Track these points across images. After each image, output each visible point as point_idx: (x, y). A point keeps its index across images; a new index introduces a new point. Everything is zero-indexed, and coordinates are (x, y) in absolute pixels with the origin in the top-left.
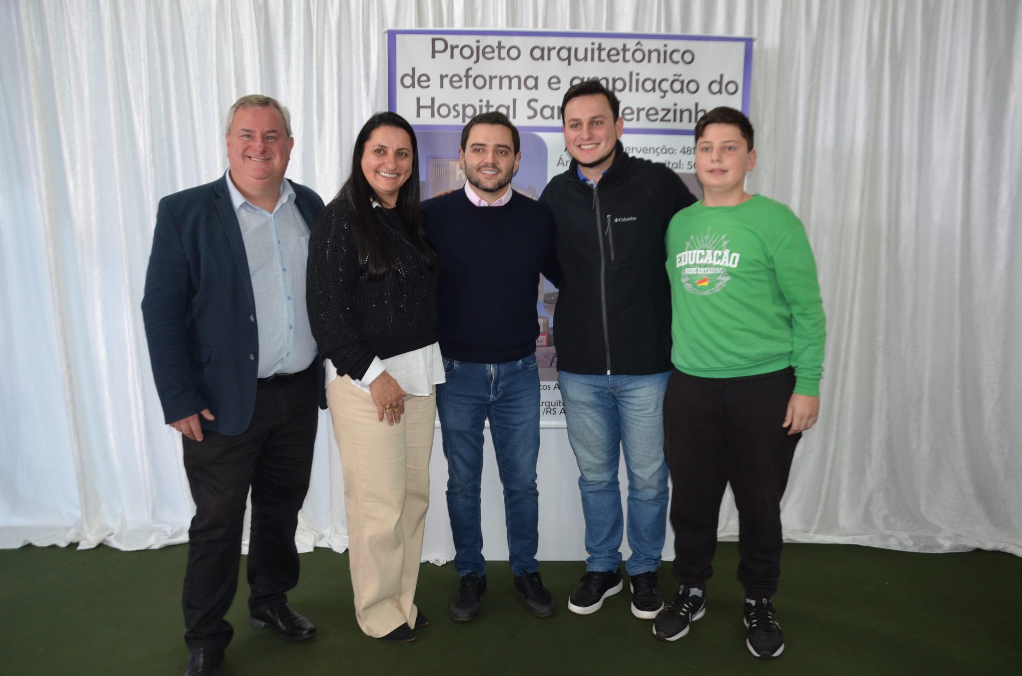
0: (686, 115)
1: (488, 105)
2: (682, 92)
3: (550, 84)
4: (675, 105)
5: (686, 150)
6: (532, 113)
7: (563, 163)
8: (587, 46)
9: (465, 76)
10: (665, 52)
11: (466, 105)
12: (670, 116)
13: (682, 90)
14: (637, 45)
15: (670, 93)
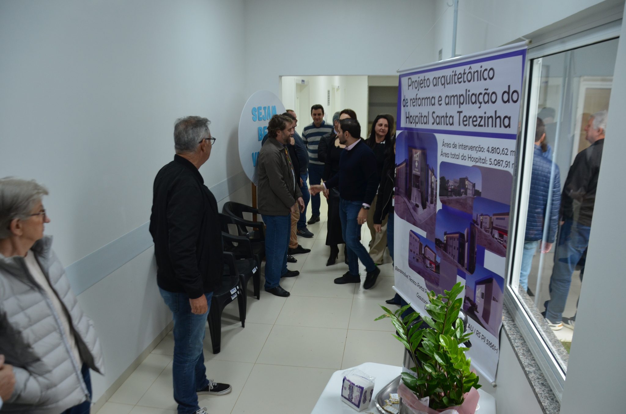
3: (439, 101)
4: (485, 113)
6: (433, 121)
7: (443, 155)
8: (450, 74)
9: (416, 99)
10: (481, 72)
12: (483, 122)
13: (488, 101)
14: (469, 69)
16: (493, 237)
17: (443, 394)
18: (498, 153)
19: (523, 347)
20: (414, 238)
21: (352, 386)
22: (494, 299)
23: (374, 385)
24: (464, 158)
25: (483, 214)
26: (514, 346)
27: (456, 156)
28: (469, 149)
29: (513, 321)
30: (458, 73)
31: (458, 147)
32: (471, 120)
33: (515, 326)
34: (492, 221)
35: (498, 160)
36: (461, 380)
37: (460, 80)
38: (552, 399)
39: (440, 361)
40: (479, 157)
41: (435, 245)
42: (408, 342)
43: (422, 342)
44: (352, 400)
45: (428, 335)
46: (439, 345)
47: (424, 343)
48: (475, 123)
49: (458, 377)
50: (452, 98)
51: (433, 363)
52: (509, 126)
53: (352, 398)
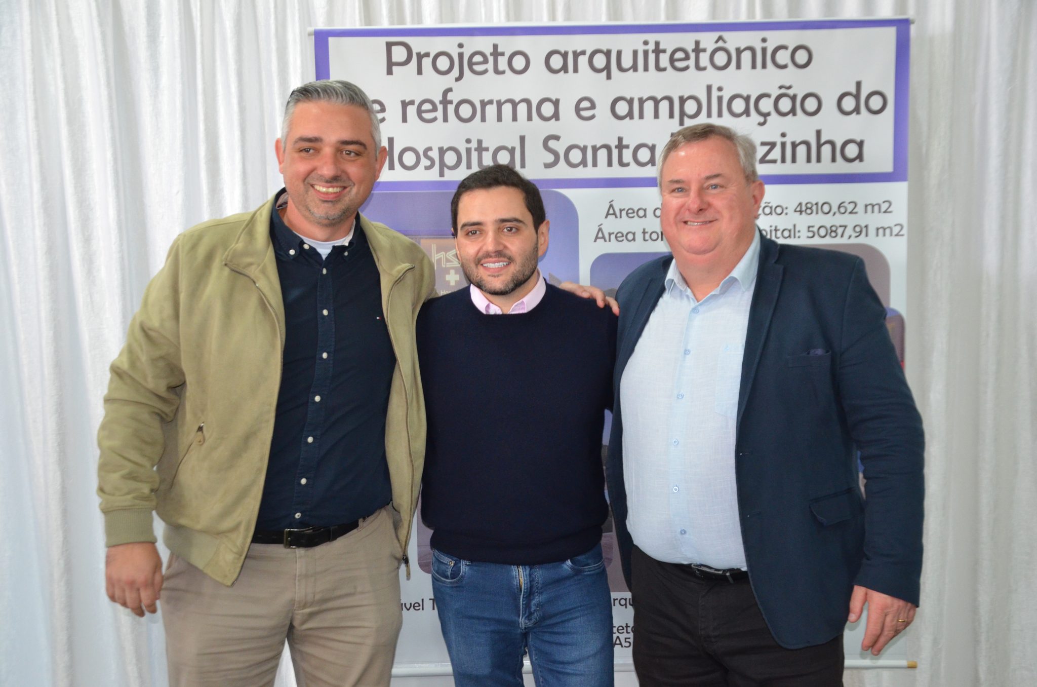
0: (801, 150)
1: (481, 149)
2: (795, 114)
3: (578, 110)
4: (783, 135)
5: (804, 208)
6: (550, 158)
7: (603, 237)
8: (635, 48)
9: (441, 102)
10: (764, 50)
11: (445, 148)
12: (776, 154)
13: (793, 111)
14: (717, 42)
15: (774, 118)
50: (650, 103)
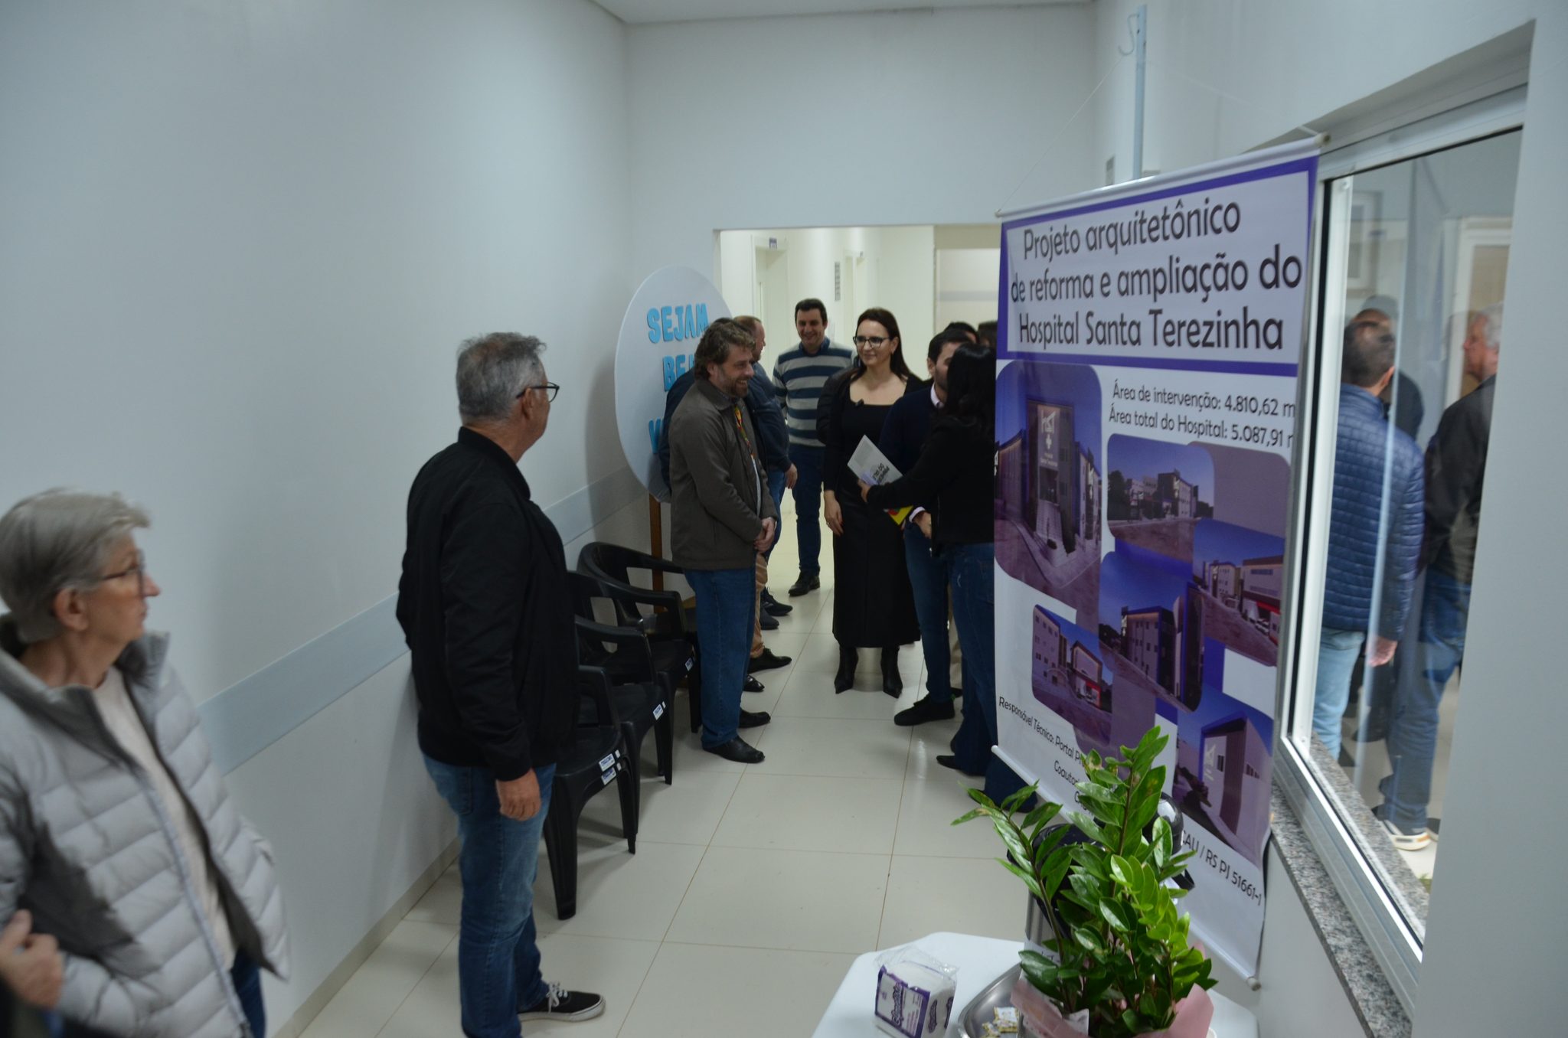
2: (1227, 288)
3: (1102, 286)
4: (1219, 313)
6: (1089, 334)
7: (1114, 417)
8: (1130, 220)
9: (1044, 282)
10: (1206, 214)
12: (1214, 335)
13: (1226, 284)
16: (1245, 616)
17: (1124, 1004)
18: (1254, 412)
19: (1321, 887)
20: (1045, 625)
21: (900, 990)
22: (1250, 772)
23: (955, 987)
24: (1167, 424)
25: (1220, 561)
26: (1301, 885)
27: (1148, 419)
28: (1181, 403)
29: (1298, 824)
30: (1148, 217)
31: (1152, 397)
32: (1184, 330)
33: (1302, 837)
34: (1242, 577)
35: (1252, 427)
36: (1167, 968)
37: (1154, 234)
38: (1395, 1014)
39: (1114, 921)
40: (1207, 421)
41: (1098, 640)
42: (1036, 876)
43: (1071, 877)
44: (901, 1025)
45: (1084, 857)
46: (1112, 883)
47: (1073, 878)
48: (1194, 339)
49: (1158, 959)
50: (1137, 278)
51: (1099, 925)
52: (1279, 343)
53: (902, 1019)
